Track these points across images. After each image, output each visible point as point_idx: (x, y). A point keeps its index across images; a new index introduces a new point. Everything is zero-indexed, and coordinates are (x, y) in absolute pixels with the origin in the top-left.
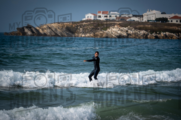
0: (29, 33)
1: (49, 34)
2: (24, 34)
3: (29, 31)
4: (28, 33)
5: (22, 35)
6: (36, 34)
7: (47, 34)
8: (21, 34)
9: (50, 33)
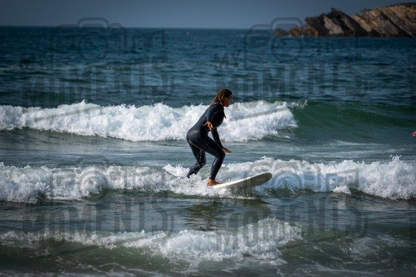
0: (337, 30)
1: (384, 32)
2: (324, 32)
3: (336, 26)
4: (332, 30)
5: (319, 35)
6: (352, 32)
7: (378, 31)
8: (317, 33)
9: (386, 31)
